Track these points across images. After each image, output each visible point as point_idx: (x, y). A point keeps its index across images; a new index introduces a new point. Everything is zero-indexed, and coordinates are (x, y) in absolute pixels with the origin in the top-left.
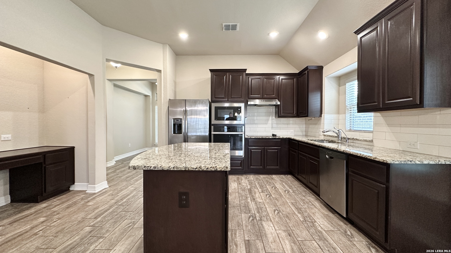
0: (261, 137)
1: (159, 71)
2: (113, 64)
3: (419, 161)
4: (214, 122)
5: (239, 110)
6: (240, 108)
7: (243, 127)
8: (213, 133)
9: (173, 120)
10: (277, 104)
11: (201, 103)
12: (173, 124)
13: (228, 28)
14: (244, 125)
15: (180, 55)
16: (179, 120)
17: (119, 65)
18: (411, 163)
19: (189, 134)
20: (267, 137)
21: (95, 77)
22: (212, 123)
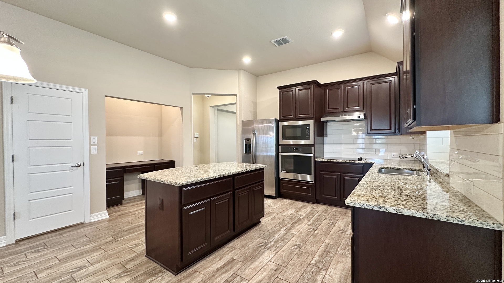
0: (335, 161)
1: (236, 95)
2: (206, 96)
3: (394, 210)
4: (282, 142)
5: (307, 128)
6: (309, 125)
7: (313, 148)
8: (280, 154)
9: (244, 140)
10: (359, 118)
11: (267, 122)
12: (245, 144)
13: (279, 43)
14: (314, 145)
15: (259, 76)
16: (249, 140)
17: (209, 96)
18: (380, 210)
19: (258, 154)
20: (343, 161)
21: (183, 108)
22: (280, 143)
